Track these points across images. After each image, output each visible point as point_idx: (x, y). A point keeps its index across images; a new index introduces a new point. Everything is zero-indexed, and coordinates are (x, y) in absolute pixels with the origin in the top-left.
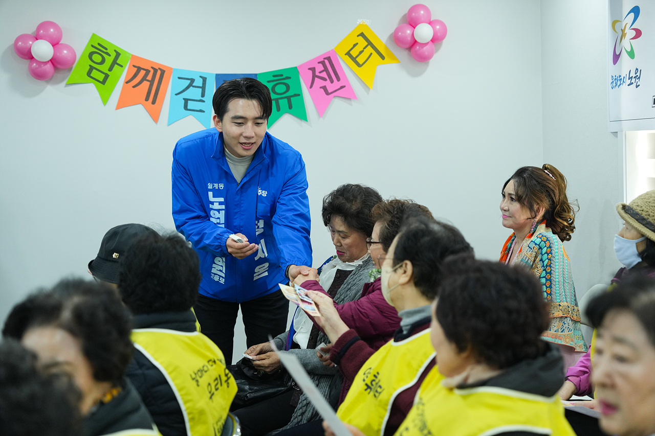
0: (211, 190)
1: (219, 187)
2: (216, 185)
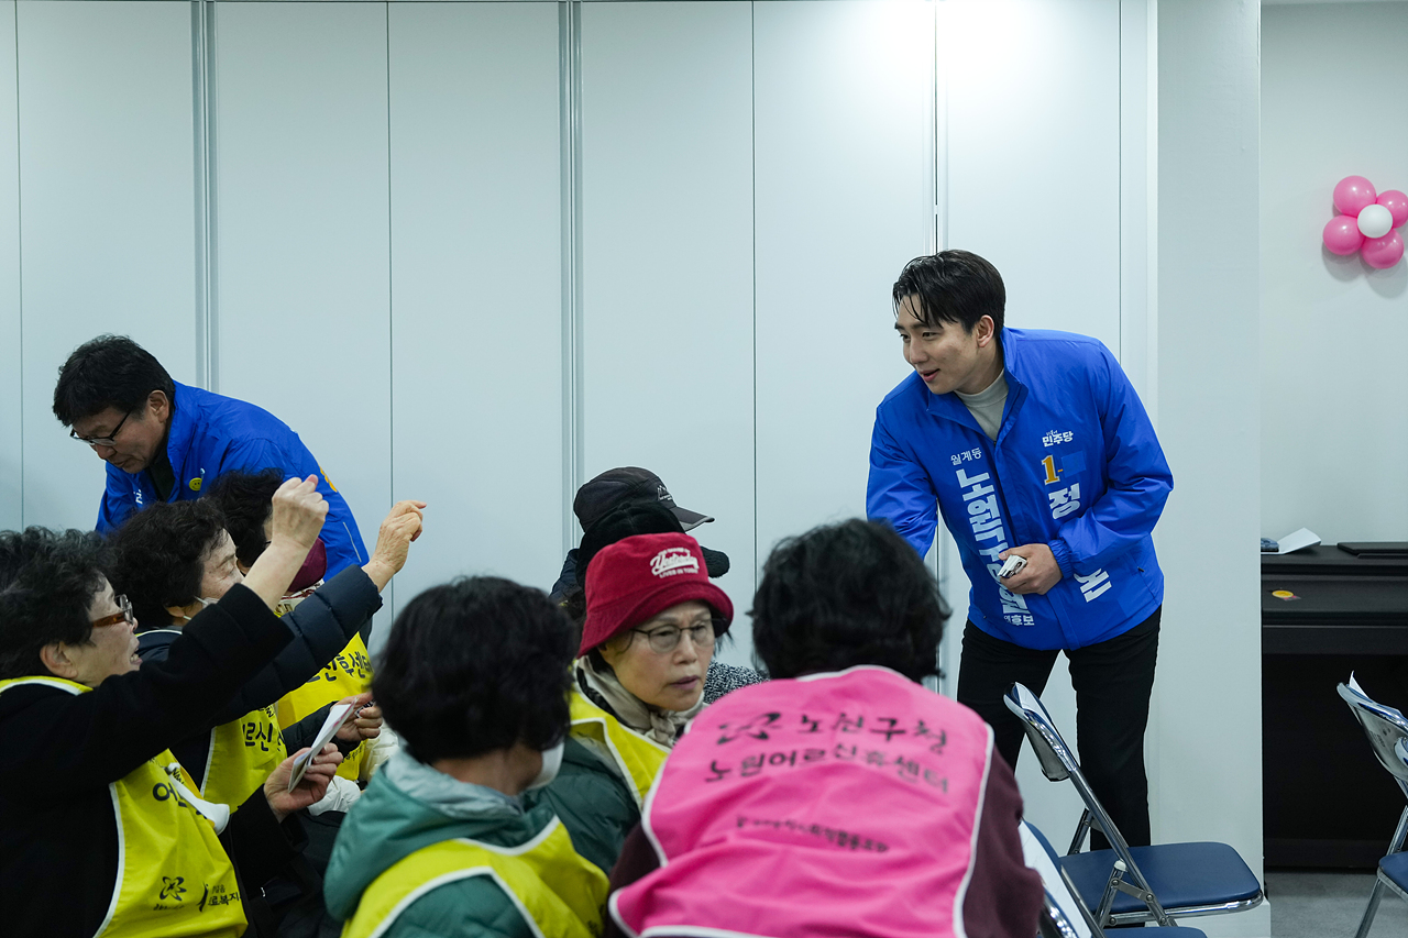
0: (959, 467)
1: (973, 457)
2: (967, 455)
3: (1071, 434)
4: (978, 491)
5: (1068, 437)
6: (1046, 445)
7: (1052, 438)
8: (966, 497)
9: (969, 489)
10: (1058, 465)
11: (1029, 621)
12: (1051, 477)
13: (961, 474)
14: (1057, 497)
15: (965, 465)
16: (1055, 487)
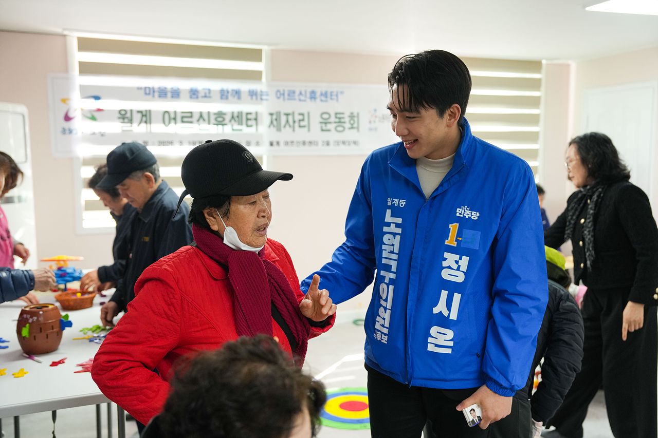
3: (478, 215)
4: (393, 228)
5: (475, 216)
6: (458, 215)
7: (464, 212)
8: (385, 229)
9: (388, 224)
10: (460, 234)
11: (385, 339)
12: (451, 241)
13: (389, 212)
14: (450, 259)
15: (392, 207)
16: (451, 250)
